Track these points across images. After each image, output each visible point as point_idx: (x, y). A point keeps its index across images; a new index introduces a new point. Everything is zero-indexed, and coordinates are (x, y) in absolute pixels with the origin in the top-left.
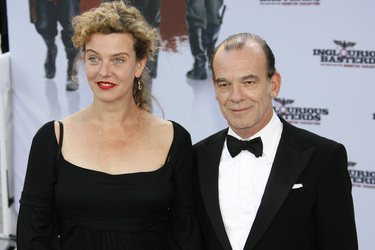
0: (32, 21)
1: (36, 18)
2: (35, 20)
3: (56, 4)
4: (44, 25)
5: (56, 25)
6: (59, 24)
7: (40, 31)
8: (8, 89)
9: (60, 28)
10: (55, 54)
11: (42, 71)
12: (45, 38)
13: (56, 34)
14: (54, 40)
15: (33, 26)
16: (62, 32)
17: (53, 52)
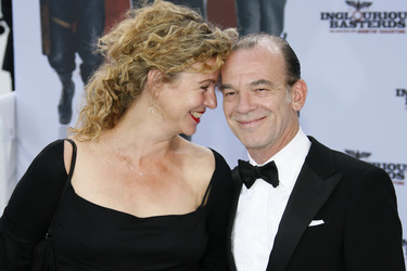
0: (44, 53)
1: (49, 48)
2: (48, 52)
3: (74, 31)
4: (59, 57)
5: (74, 58)
6: (77, 56)
7: (53, 64)
8: (12, 137)
9: (78, 61)
10: (72, 93)
11: (56, 115)
12: (60, 73)
13: (74, 68)
14: (71, 76)
15: (45, 58)
16: (81, 66)
17: (69, 91)
